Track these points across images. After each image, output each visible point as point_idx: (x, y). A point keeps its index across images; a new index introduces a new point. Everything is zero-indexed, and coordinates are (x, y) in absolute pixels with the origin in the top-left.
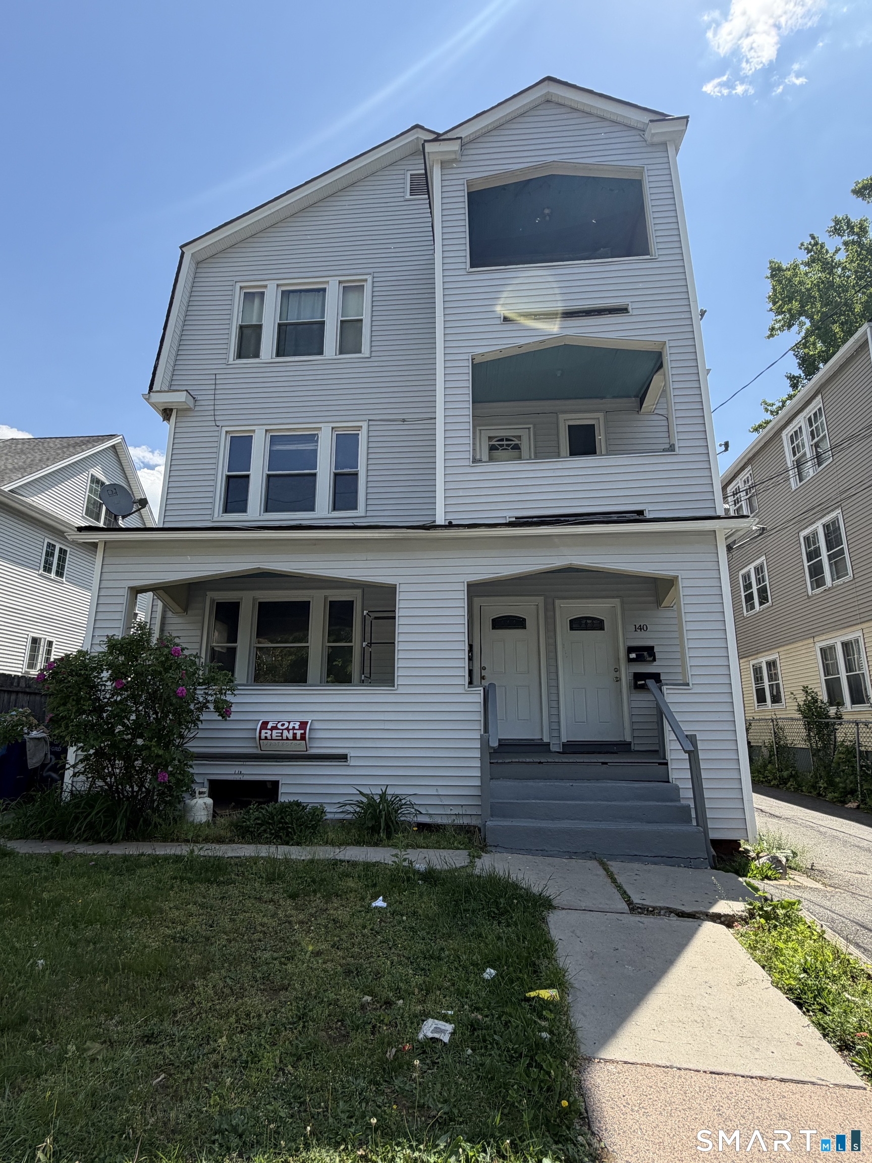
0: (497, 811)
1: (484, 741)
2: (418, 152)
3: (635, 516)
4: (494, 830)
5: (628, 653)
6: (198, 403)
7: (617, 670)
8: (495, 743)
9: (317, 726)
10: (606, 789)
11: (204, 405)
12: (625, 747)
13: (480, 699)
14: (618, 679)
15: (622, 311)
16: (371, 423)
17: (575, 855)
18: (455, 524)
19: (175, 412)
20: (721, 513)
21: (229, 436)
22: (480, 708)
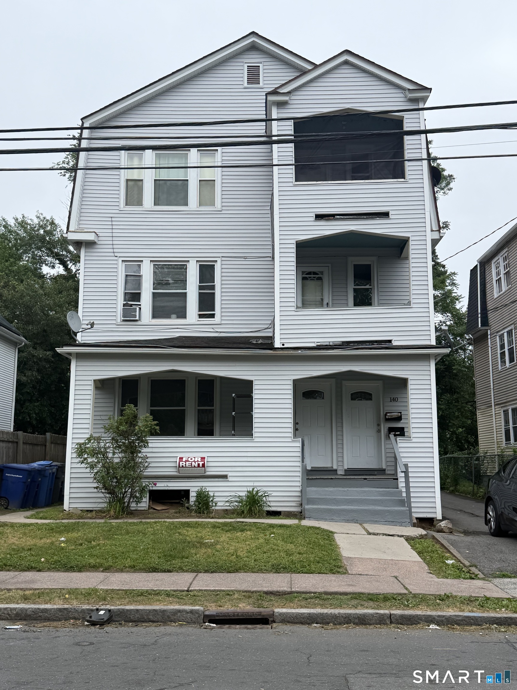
1: (304, 468)
2: (253, 48)
3: (386, 344)
4: (309, 510)
5: (386, 415)
6: (100, 239)
7: (379, 425)
8: (309, 468)
9: (210, 459)
10: (365, 492)
11: (104, 240)
12: (382, 471)
13: (300, 444)
14: (379, 431)
15: (385, 215)
16: (223, 259)
17: (348, 521)
18: (286, 346)
19: (84, 244)
20: (433, 342)
21: (124, 264)
22: (300, 449)
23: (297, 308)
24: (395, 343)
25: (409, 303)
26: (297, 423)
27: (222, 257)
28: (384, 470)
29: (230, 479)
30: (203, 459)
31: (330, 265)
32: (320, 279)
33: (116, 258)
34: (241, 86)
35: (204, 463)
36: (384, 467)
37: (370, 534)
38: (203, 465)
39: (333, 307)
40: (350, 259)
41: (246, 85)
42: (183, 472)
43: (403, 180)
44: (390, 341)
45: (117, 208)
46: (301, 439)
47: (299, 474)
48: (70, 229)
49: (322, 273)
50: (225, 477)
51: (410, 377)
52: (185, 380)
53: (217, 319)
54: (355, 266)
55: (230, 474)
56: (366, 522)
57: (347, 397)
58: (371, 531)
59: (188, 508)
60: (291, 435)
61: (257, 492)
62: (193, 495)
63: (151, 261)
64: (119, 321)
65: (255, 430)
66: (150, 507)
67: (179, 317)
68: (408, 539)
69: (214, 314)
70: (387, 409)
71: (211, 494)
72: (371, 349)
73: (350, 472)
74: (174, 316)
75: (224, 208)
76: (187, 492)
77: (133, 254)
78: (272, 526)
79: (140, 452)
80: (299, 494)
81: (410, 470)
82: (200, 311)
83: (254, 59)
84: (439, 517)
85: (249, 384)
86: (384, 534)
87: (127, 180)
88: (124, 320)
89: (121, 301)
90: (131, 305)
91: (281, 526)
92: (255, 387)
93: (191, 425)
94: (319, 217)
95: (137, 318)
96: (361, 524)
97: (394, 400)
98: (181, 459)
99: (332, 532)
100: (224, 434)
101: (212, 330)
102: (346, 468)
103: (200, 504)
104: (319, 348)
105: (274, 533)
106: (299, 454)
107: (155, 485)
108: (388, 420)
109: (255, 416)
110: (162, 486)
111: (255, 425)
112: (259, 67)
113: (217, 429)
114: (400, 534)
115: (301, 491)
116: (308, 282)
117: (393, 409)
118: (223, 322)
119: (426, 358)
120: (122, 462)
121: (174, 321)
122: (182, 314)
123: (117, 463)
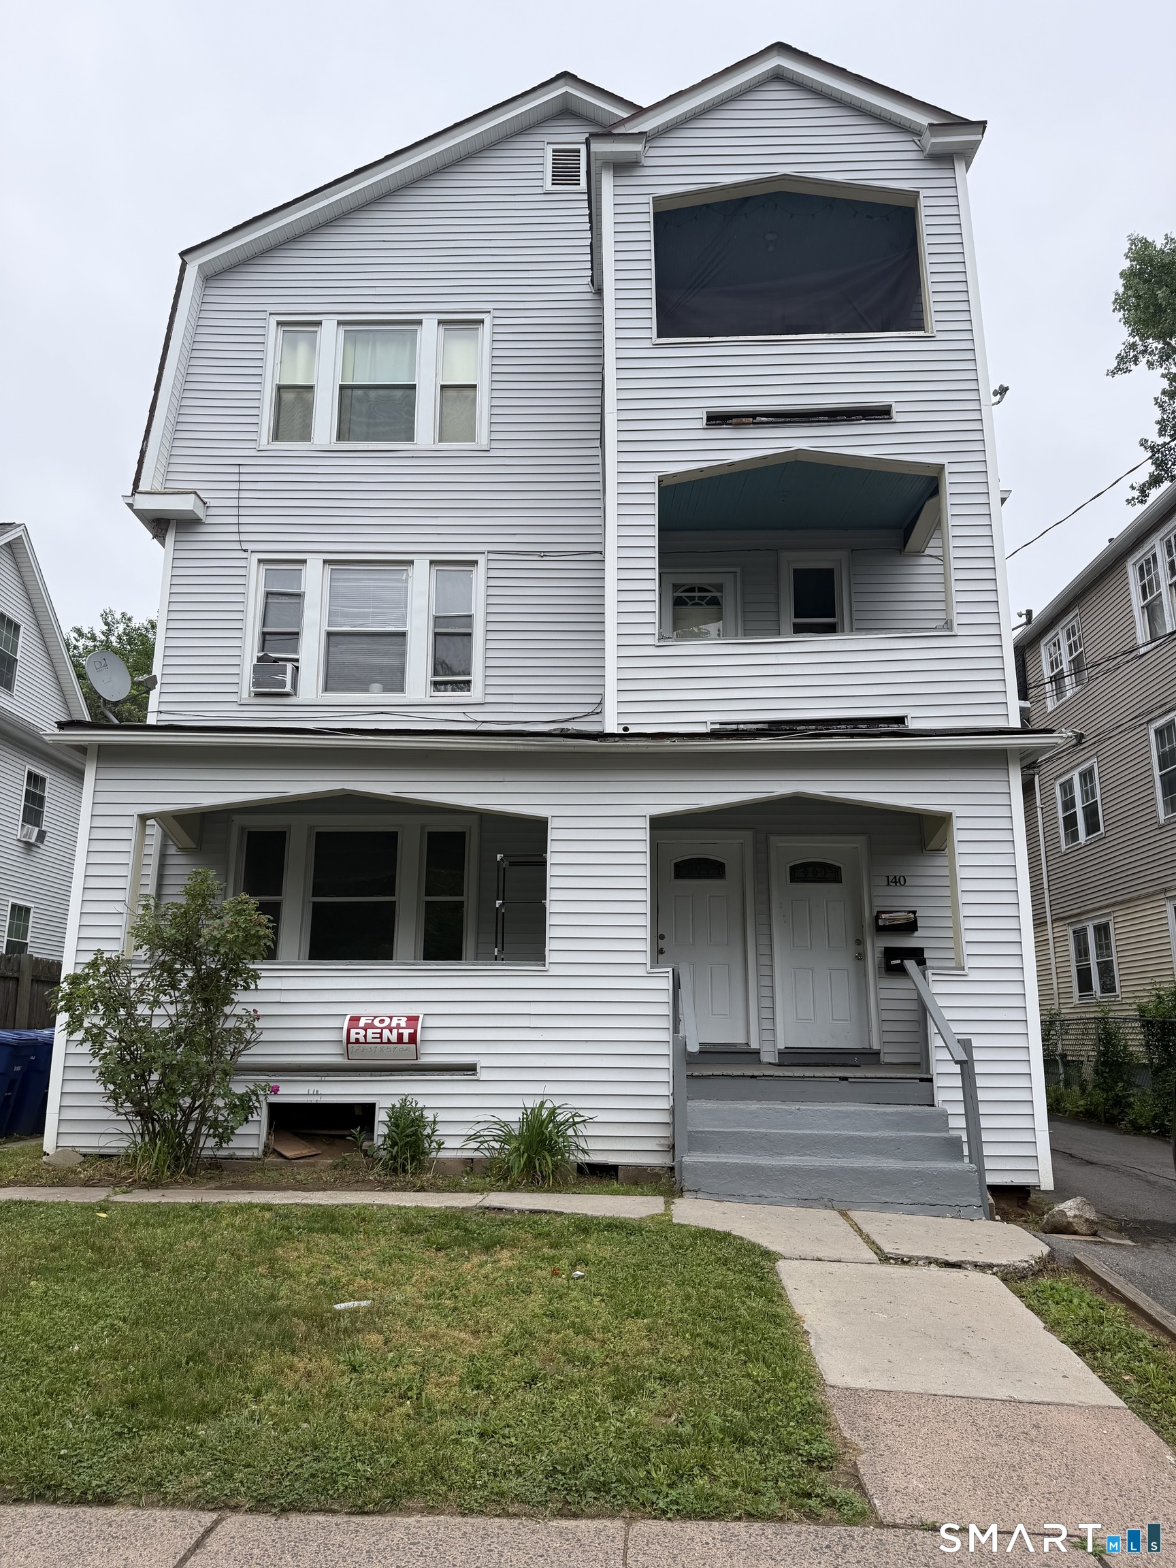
0: (700, 1142)
1: (677, 1045)
2: (566, 112)
3: (894, 725)
4: (694, 1168)
5: (877, 918)
6: (212, 512)
7: (859, 942)
8: (693, 1048)
9: (431, 1022)
10: (846, 1115)
11: (219, 515)
12: (869, 1057)
13: (667, 984)
14: (860, 957)
15: (881, 413)
16: (492, 556)
17: (805, 1202)
18: (632, 730)
19: (173, 524)
20: (1015, 723)
21: (263, 568)
22: (667, 997)
23: (662, 638)
24: (912, 725)
25: (948, 624)
26: (662, 937)
27: (489, 552)
28: (877, 1053)
29: (483, 1075)
30: (412, 1020)
31: (738, 570)
32: (715, 602)
33: (244, 555)
34: (539, 191)
35: (416, 1031)
36: (876, 1046)
37: (885, 1259)
38: (413, 1038)
40: (786, 556)
41: (549, 186)
42: (361, 1056)
43: (921, 333)
44: (900, 720)
45: (254, 445)
46: (670, 970)
47: (666, 1063)
48: (141, 489)
49: (719, 588)
50: (471, 1069)
51: (957, 811)
52: (396, 834)
53: (476, 692)
54: (797, 572)
55: (482, 1062)
56: (859, 1205)
57: (780, 875)
58: (888, 1248)
59: (365, 1153)
60: (645, 958)
61: (553, 1112)
62: (381, 1116)
63: (325, 562)
64: (245, 694)
65: (550, 945)
66: (268, 1150)
67: (386, 690)
68: (1012, 1277)
69: (469, 682)
70: (880, 903)
71: (429, 1116)
72: (852, 735)
73: (793, 1057)
74: (376, 686)
75: (495, 445)
76: (370, 1109)
77: (284, 546)
78: (584, 1226)
79: (232, 1002)
80: (665, 1118)
81: (977, 1055)
82: (435, 673)
83: (567, 136)
84: (1047, 1182)
85: (536, 829)
86: (930, 1261)
87: (280, 388)
88: (258, 695)
89: (251, 652)
90: (276, 660)
91: (614, 1226)
92: (552, 835)
93: (407, 935)
94: (717, 420)
95: (288, 688)
96: (844, 1214)
97: (897, 881)
98: (355, 1020)
99: (767, 1254)
100: (482, 956)
101: (462, 717)
102: (781, 1046)
103: (394, 1144)
104: (714, 735)
106: (667, 1010)
107: (275, 1091)
108: (882, 930)
109: (551, 907)
110: (295, 1092)
111: (550, 933)
112: (578, 151)
113: (469, 945)
114: (981, 1259)
115: (673, 1111)
116: (685, 610)
117: (898, 903)
118: (489, 699)
119: (994, 759)
121: (376, 696)
122: (396, 682)
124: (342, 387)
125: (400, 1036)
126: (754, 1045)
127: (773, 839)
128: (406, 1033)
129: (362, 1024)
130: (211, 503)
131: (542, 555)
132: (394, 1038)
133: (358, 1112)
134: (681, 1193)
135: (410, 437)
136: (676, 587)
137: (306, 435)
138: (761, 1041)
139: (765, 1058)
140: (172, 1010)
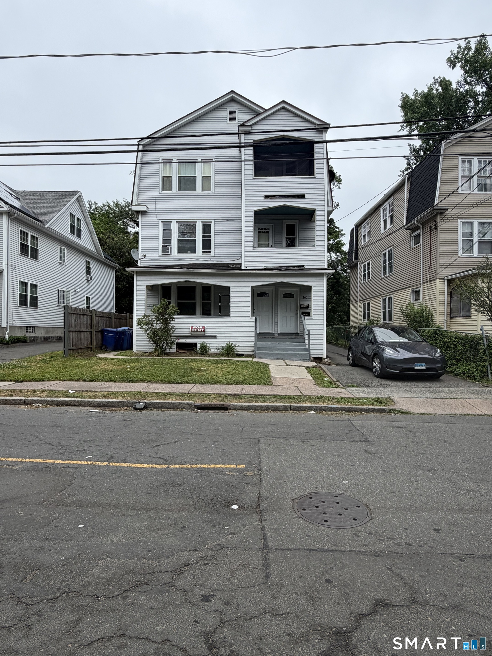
0: (258, 349)
1: (256, 332)
2: (232, 100)
3: (301, 267)
4: (257, 353)
5: (301, 305)
6: (149, 209)
7: (297, 311)
8: (258, 332)
9: (207, 328)
10: (287, 344)
11: (151, 211)
12: (297, 334)
13: (254, 320)
14: (297, 314)
15: (303, 196)
16: (215, 221)
17: (277, 359)
18: (248, 268)
19: (140, 213)
20: (326, 267)
21: (162, 223)
22: (254, 323)
23: (254, 247)
24: (306, 267)
25: (314, 245)
26: (254, 310)
27: (215, 219)
28: (299, 334)
29: (218, 338)
30: (204, 327)
31: (273, 224)
32: (268, 232)
33: (158, 220)
34: (226, 123)
36: (299, 332)
37: (287, 365)
38: (204, 331)
39: (274, 247)
40: (284, 221)
41: (228, 122)
42: (194, 334)
43: (313, 176)
44: (303, 266)
45: (158, 192)
46: (255, 318)
47: (254, 335)
48: (133, 204)
49: (269, 229)
50: (216, 336)
51: (313, 286)
52: (195, 287)
53: (212, 254)
54: (287, 225)
55: (218, 335)
56: (287, 359)
57: (280, 296)
58: (288, 364)
59: (196, 352)
60: (250, 315)
61: (232, 344)
62: (199, 345)
63: (177, 222)
64: (160, 254)
65: (231, 313)
66: (177, 351)
67: (192, 253)
68: (307, 368)
69: (211, 251)
70: (301, 302)
71: (208, 345)
72: (293, 270)
73: (281, 334)
74: (189, 252)
75: (216, 192)
76: (196, 344)
77: (167, 219)
78: (238, 361)
79: (170, 323)
80: (253, 346)
81: (310, 333)
82: (203, 249)
83: (233, 107)
84: (325, 357)
85: (228, 288)
86: (295, 366)
87: (163, 177)
88: (163, 254)
89: (161, 244)
90: (166, 246)
91: (243, 361)
92: (231, 290)
93: (198, 309)
94: (267, 197)
95: (170, 253)
96: (284, 361)
97: (305, 298)
98: (192, 327)
99: (268, 365)
100: (215, 315)
101: (209, 260)
102: (279, 332)
103: (202, 350)
104: (265, 269)
105: (238, 365)
106: (254, 325)
107: (179, 340)
108: (301, 308)
109: (231, 305)
110: (182, 341)
111: (231, 310)
112: (235, 111)
113: (212, 312)
114: (303, 365)
115: (254, 344)
116: (261, 234)
117: (305, 303)
118: (215, 255)
119: (322, 275)
120: (161, 328)
121: (189, 255)
122: (194, 251)
123: (159, 329)
124: (178, 177)
125: (201, 330)
126: (273, 332)
127: (279, 288)
128: (203, 330)
129: (194, 328)
130: (149, 207)
131: (227, 220)
132: (200, 330)
133: (193, 344)
134: (255, 357)
135: (195, 190)
136: (259, 229)
137: (170, 190)
138: (275, 331)
139: (275, 335)
140: (160, 325)
